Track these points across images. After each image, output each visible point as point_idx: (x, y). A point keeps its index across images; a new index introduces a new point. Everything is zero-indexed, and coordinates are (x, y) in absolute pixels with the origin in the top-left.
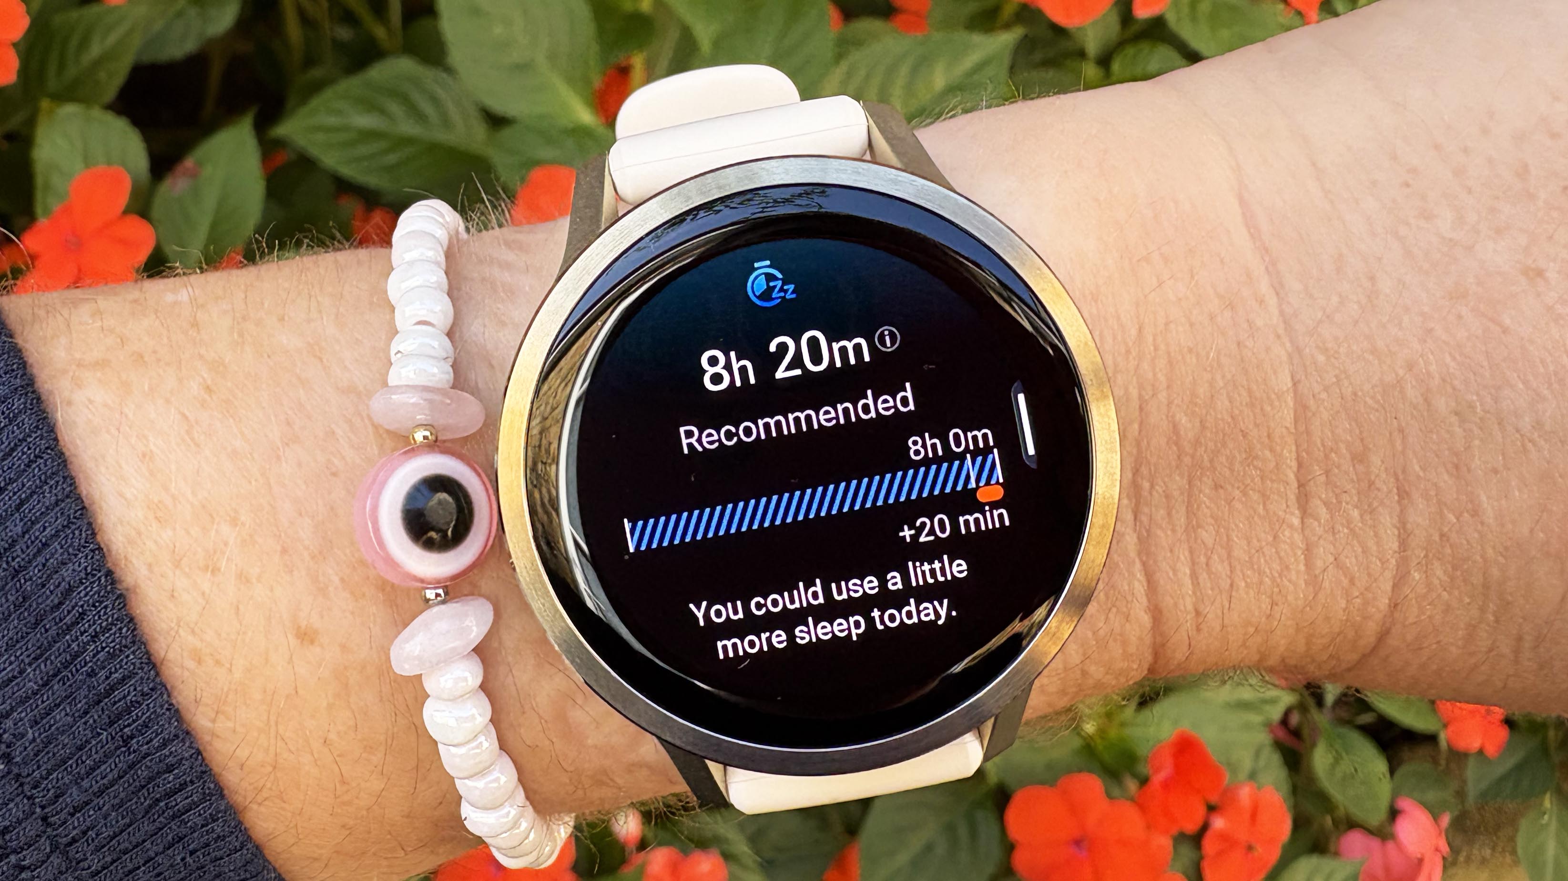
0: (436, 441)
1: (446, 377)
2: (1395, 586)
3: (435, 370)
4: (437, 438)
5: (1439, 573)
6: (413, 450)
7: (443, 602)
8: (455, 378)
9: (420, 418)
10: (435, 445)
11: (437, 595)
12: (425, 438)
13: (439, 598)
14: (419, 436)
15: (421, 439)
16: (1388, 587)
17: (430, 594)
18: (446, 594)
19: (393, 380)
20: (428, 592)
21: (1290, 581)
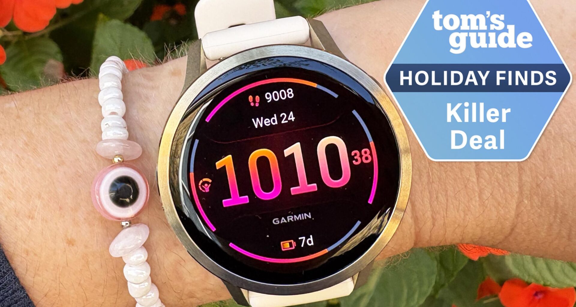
0: (123, 162)
1: (125, 135)
2: (518, 206)
3: (122, 133)
4: (124, 160)
5: (536, 201)
6: (115, 166)
7: (129, 227)
8: (129, 135)
9: (117, 152)
10: (123, 163)
11: (127, 224)
12: (119, 161)
13: (127, 225)
14: (116, 160)
15: (117, 161)
16: (514, 206)
17: (124, 224)
18: (130, 223)
19: (104, 137)
20: (123, 223)
21: (473, 205)
